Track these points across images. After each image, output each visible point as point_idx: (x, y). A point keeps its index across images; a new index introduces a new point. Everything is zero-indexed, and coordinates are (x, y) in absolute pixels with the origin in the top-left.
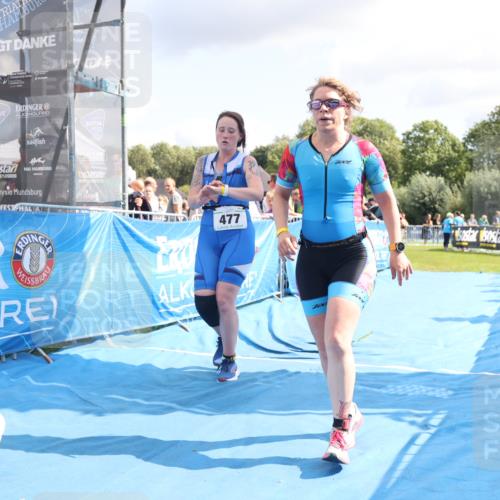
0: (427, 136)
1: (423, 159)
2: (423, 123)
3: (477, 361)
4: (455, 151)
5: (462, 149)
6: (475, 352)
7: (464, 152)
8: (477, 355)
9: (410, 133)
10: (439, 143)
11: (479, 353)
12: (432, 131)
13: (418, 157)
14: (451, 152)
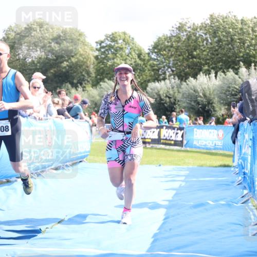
0: (116, 45)
1: (113, 65)
2: (113, 34)
3: (153, 242)
4: (141, 59)
5: (147, 58)
6: (152, 235)
7: (149, 61)
8: (153, 237)
9: (102, 42)
10: (127, 51)
11: (155, 235)
12: (120, 41)
13: (109, 63)
14: (138, 60)
